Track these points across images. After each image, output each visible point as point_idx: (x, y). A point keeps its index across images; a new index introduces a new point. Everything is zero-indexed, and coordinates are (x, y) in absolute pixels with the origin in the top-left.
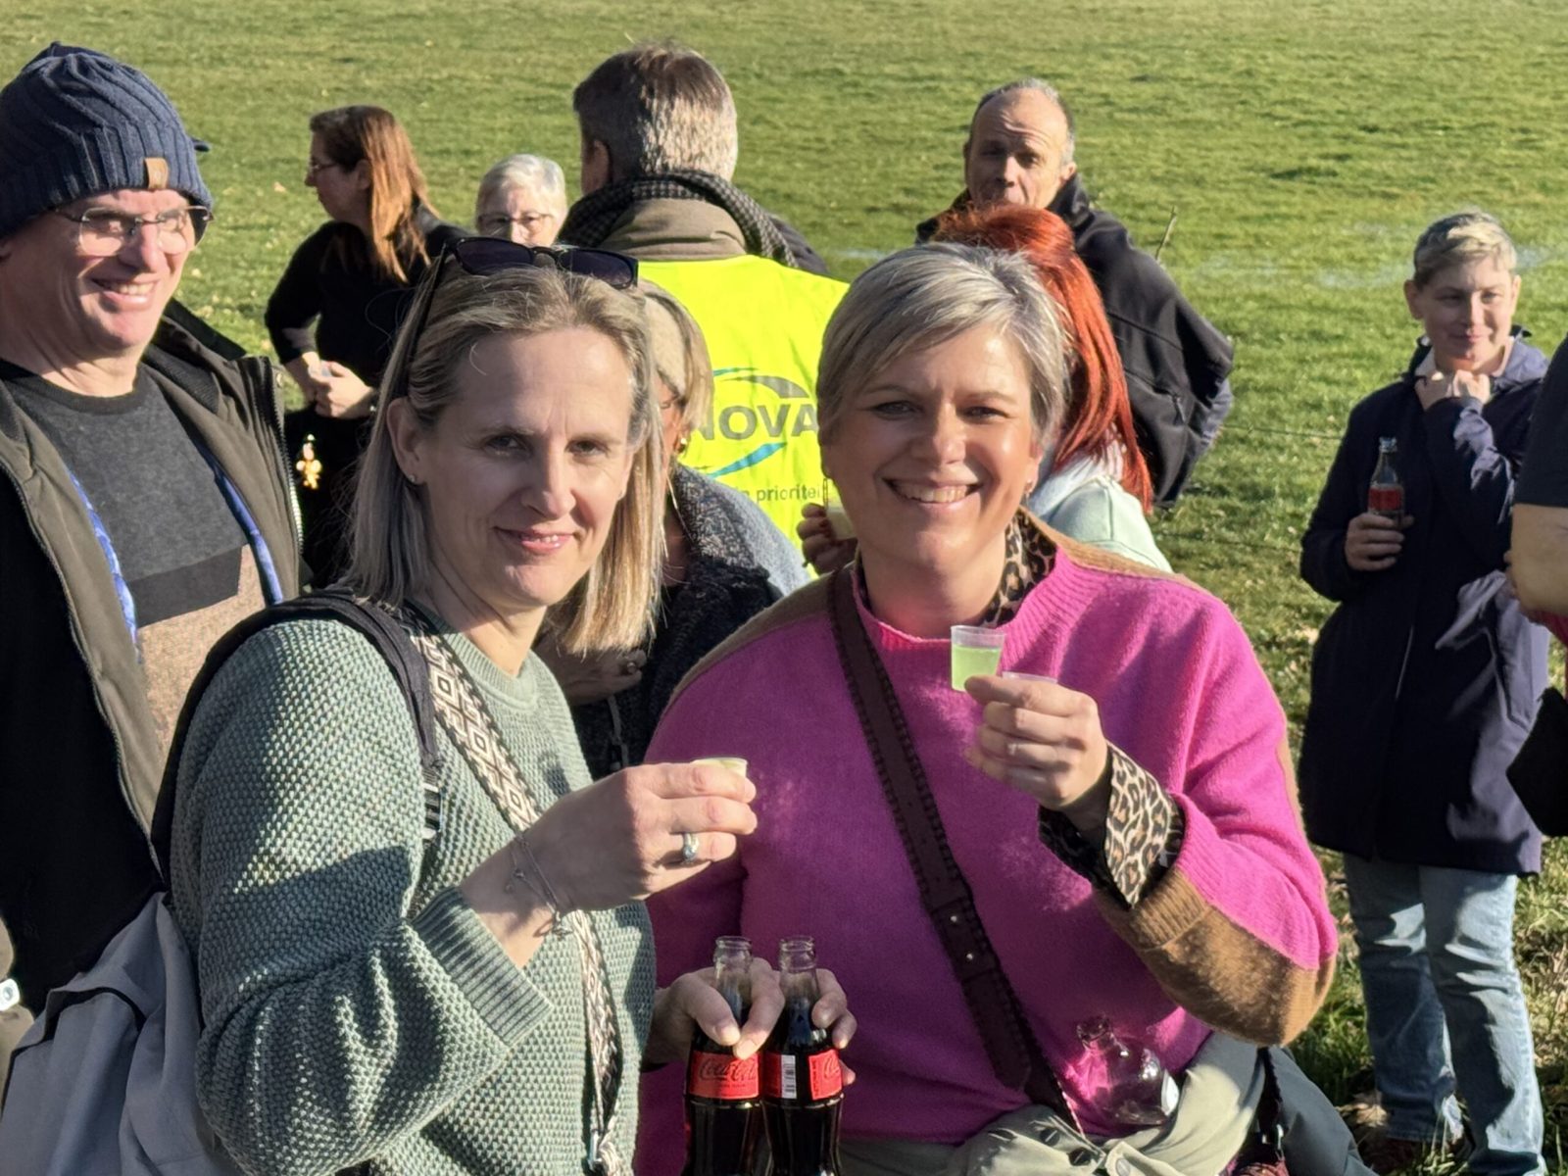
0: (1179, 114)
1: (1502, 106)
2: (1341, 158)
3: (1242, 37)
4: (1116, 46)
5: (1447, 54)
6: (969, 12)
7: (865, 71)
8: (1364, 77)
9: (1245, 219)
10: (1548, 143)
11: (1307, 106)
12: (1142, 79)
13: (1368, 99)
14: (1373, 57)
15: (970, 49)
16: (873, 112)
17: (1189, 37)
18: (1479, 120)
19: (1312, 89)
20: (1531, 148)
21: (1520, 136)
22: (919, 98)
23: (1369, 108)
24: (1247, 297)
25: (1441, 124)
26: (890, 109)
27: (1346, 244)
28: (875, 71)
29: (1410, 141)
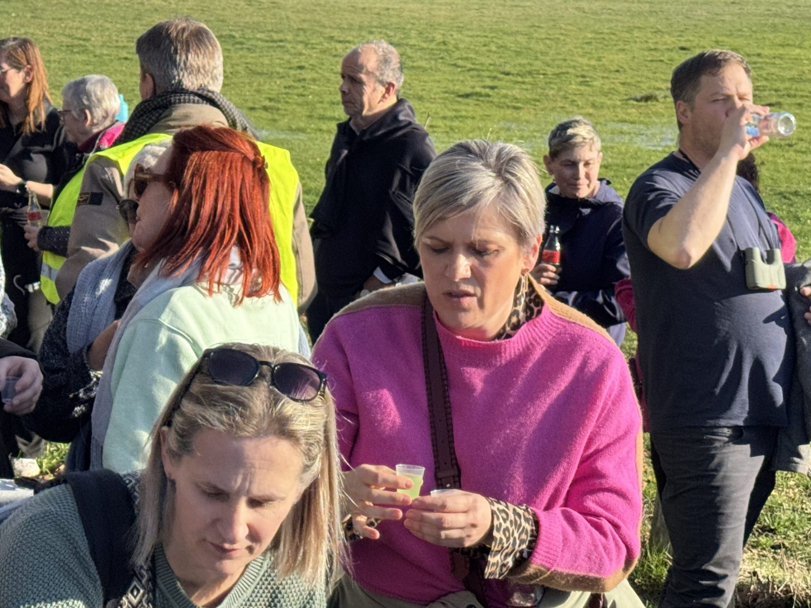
1: (572, 64)
2: (492, 88)
3: (440, 25)
4: (376, 27)
5: (543, 36)
6: (299, 7)
7: (247, 36)
8: (502, 47)
9: (444, 118)
10: (595, 83)
11: (474, 61)
13: (505, 58)
14: (505, 37)
15: (301, 27)
16: (250, 58)
17: (413, 24)
18: (560, 70)
19: (477, 52)
20: (586, 85)
21: (581, 79)
22: (275, 51)
23: (505, 63)
25: (541, 72)
26: (260, 56)
27: (496, 132)
28: (251, 36)
29: (527, 80)
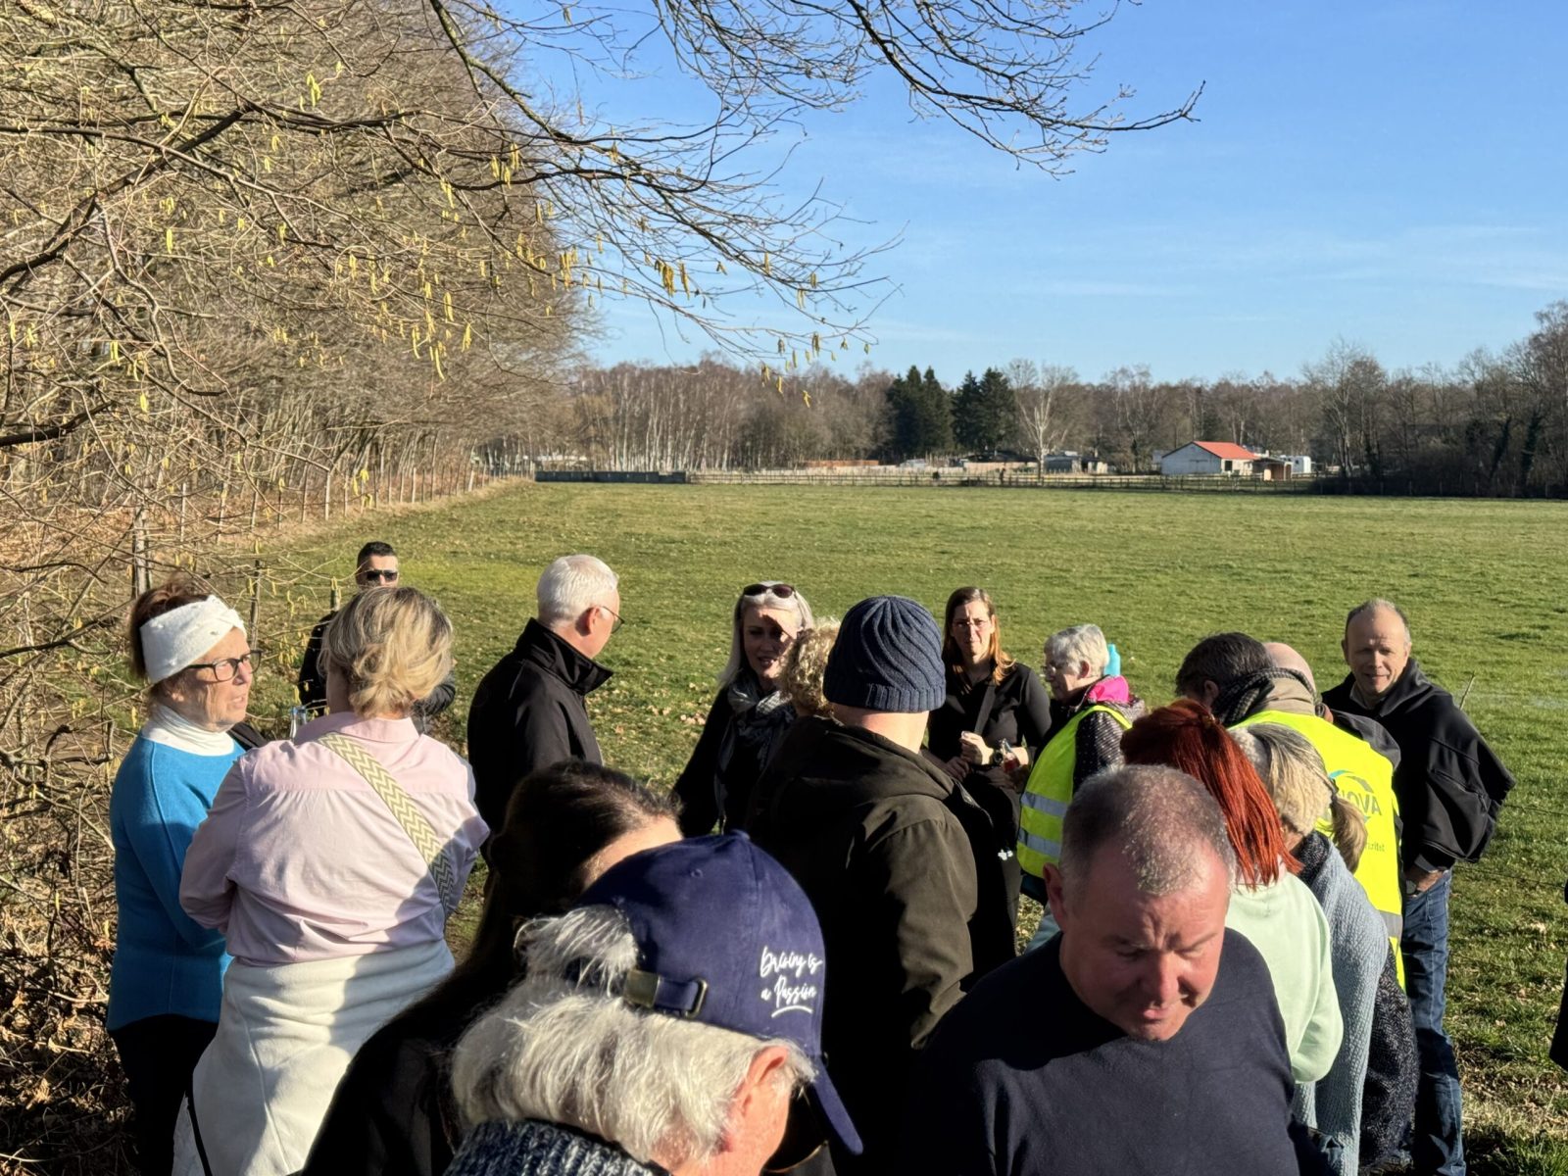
0: (1439, 597)
2: (1543, 628)
4: (1398, 555)
6: (1308, 534)
7: (1246, 566)
8: (1555, 578)
11: (1520, 596)
12: (1415, 576)
13: (1558, 592)
14: (1559, 567)
15: (1309, 555)
17: (1443, 551)
19: (1523, 585)
22: (1278, 583)
23: (1559, 597)
24: (1487, 712)
26: (1261, 589)
27: (1549, 681)
28: (1251, 567)
